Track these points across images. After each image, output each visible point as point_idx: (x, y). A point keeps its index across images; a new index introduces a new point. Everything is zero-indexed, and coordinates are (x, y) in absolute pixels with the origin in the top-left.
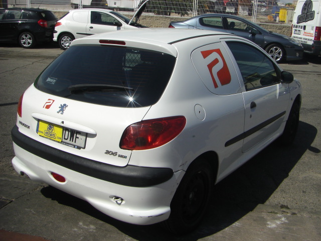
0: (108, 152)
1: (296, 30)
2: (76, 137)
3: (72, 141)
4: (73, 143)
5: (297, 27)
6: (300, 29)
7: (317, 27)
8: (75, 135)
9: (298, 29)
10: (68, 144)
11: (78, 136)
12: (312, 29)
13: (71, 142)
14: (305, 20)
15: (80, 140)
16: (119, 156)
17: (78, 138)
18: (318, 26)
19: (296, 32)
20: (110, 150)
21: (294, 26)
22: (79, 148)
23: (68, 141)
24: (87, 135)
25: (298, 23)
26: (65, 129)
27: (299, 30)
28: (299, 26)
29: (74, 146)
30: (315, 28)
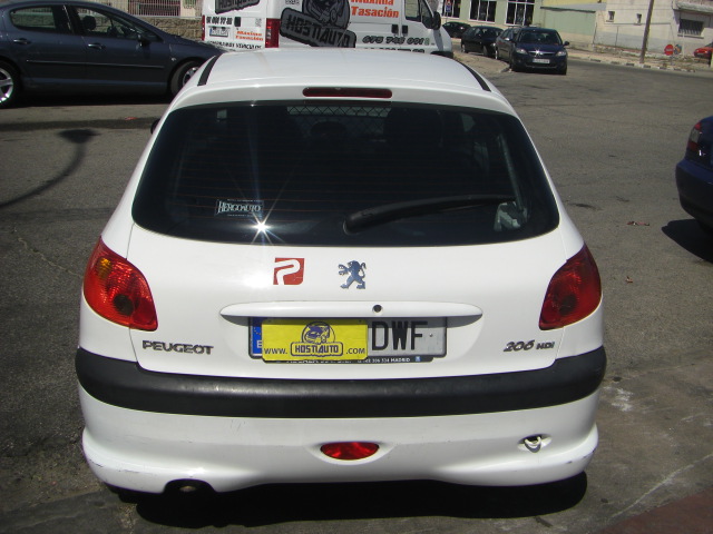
0: (512, 347)
1: (215, 28)
2: (414, 336)
3: (404, 347)
4: (408, 351)
5: (216, 20)
6: (225, 25)
7: (268, 20)
8: (409, 330)
9: (219, 25)
10: (390, 357)
11: (418, 331)
12: (258, 24)
13: (400, 351)
14: (235, 6)
15: (428, 340)
16: (539, 346)
17: (420, 335)
18: (271, 17)
19: (214, 32)
20: (516, 341)
21: (209, 19)
22: (427, 358)
23: (389, 351)
24: (446, 322)
25: (217, 12)
26: (374, 323)
27: (223, 28)
28: (223, 19)
29: (412, 359)
30: (264, 23)
